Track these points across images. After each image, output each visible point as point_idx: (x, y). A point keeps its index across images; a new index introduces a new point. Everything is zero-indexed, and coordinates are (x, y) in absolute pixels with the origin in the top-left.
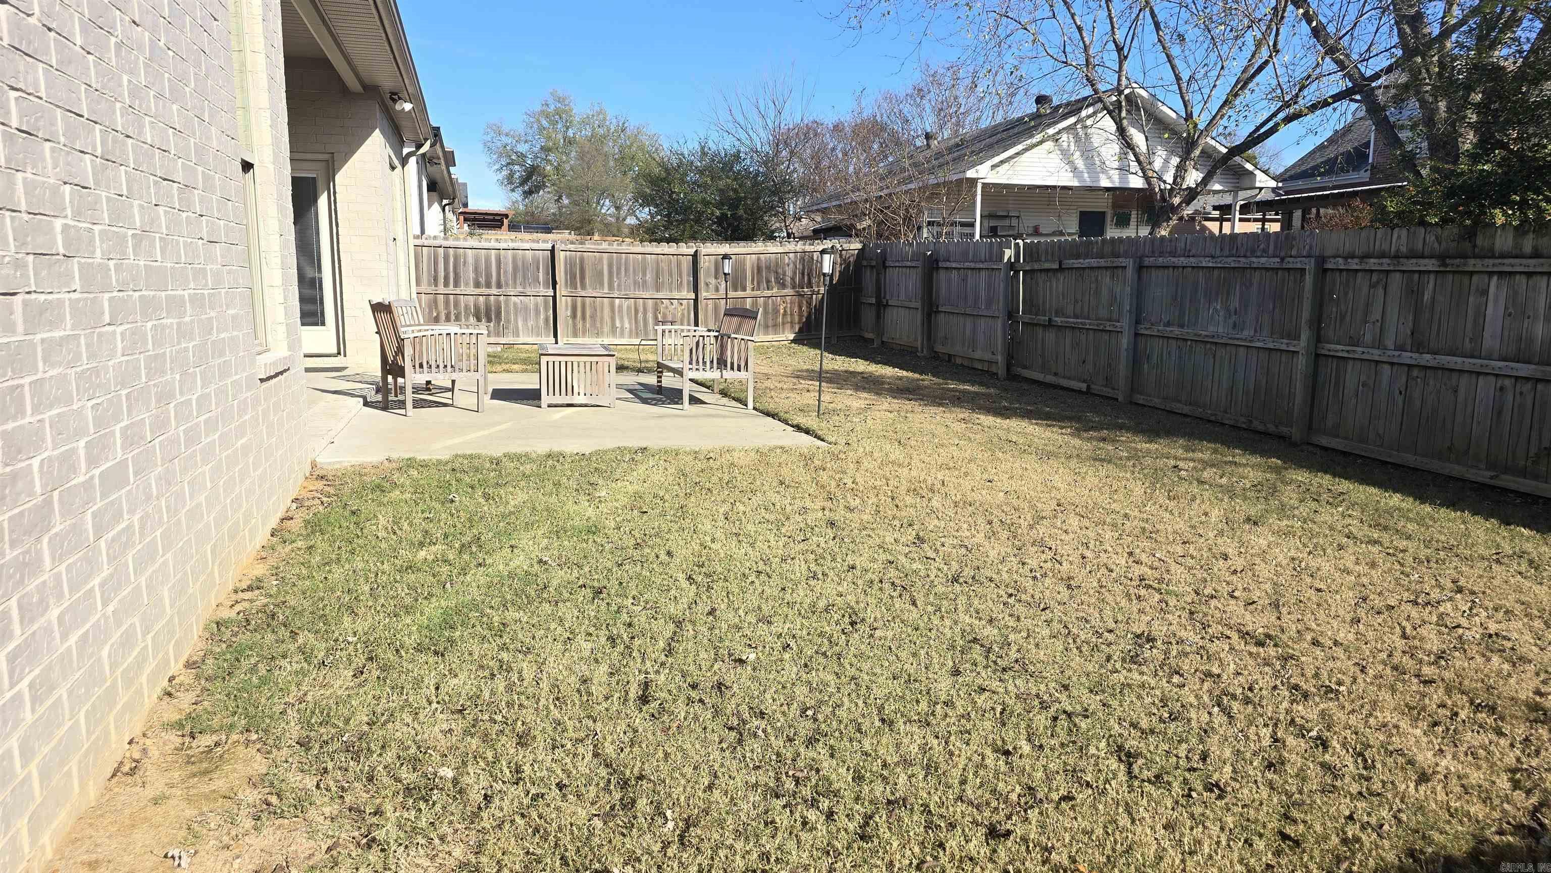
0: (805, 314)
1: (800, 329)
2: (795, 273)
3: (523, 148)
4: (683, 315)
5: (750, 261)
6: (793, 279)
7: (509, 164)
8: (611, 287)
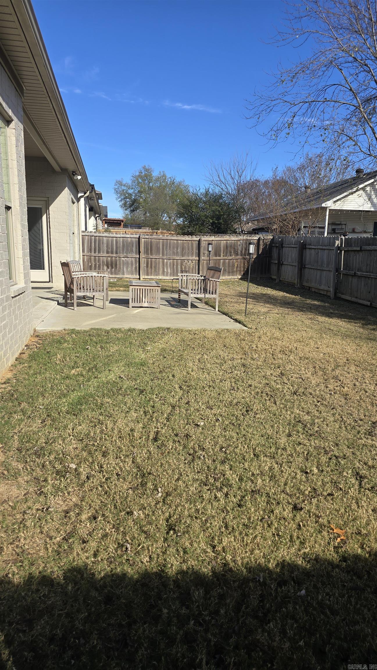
0: (246, 267)
1: (244, 274)
2: (242, 249)
3: (131, 191)
4: (193, 267)
5: (223, 243)
6: (241, 252)
7: (125, 198)
8: (163, 255)
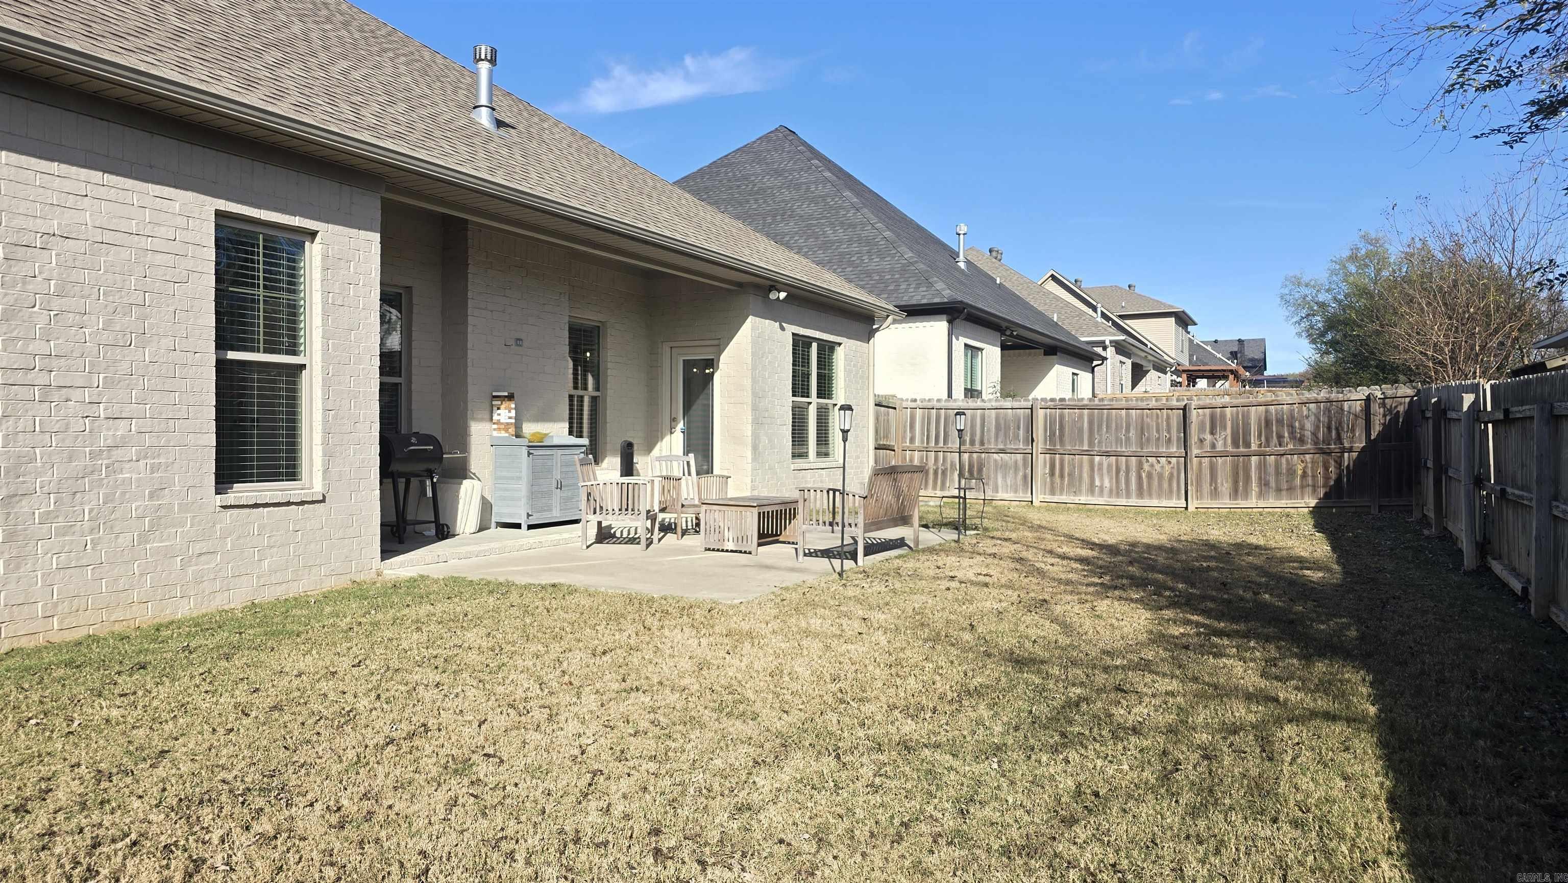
0: (1333, 476)
1: (1326, 494)
2: (1318, 427)
4: (1171, 474)
5: (1255, 414)
6: (1314, 434)
8: (1091, 443)
